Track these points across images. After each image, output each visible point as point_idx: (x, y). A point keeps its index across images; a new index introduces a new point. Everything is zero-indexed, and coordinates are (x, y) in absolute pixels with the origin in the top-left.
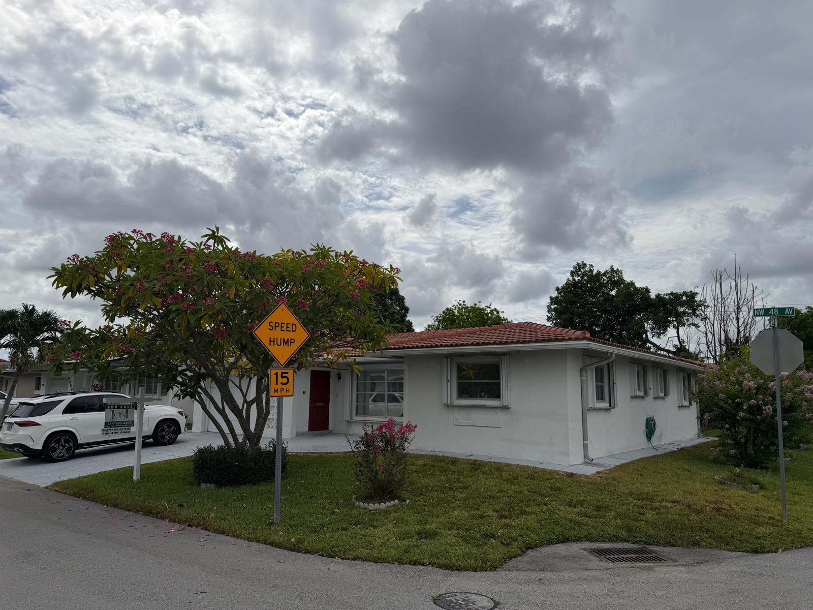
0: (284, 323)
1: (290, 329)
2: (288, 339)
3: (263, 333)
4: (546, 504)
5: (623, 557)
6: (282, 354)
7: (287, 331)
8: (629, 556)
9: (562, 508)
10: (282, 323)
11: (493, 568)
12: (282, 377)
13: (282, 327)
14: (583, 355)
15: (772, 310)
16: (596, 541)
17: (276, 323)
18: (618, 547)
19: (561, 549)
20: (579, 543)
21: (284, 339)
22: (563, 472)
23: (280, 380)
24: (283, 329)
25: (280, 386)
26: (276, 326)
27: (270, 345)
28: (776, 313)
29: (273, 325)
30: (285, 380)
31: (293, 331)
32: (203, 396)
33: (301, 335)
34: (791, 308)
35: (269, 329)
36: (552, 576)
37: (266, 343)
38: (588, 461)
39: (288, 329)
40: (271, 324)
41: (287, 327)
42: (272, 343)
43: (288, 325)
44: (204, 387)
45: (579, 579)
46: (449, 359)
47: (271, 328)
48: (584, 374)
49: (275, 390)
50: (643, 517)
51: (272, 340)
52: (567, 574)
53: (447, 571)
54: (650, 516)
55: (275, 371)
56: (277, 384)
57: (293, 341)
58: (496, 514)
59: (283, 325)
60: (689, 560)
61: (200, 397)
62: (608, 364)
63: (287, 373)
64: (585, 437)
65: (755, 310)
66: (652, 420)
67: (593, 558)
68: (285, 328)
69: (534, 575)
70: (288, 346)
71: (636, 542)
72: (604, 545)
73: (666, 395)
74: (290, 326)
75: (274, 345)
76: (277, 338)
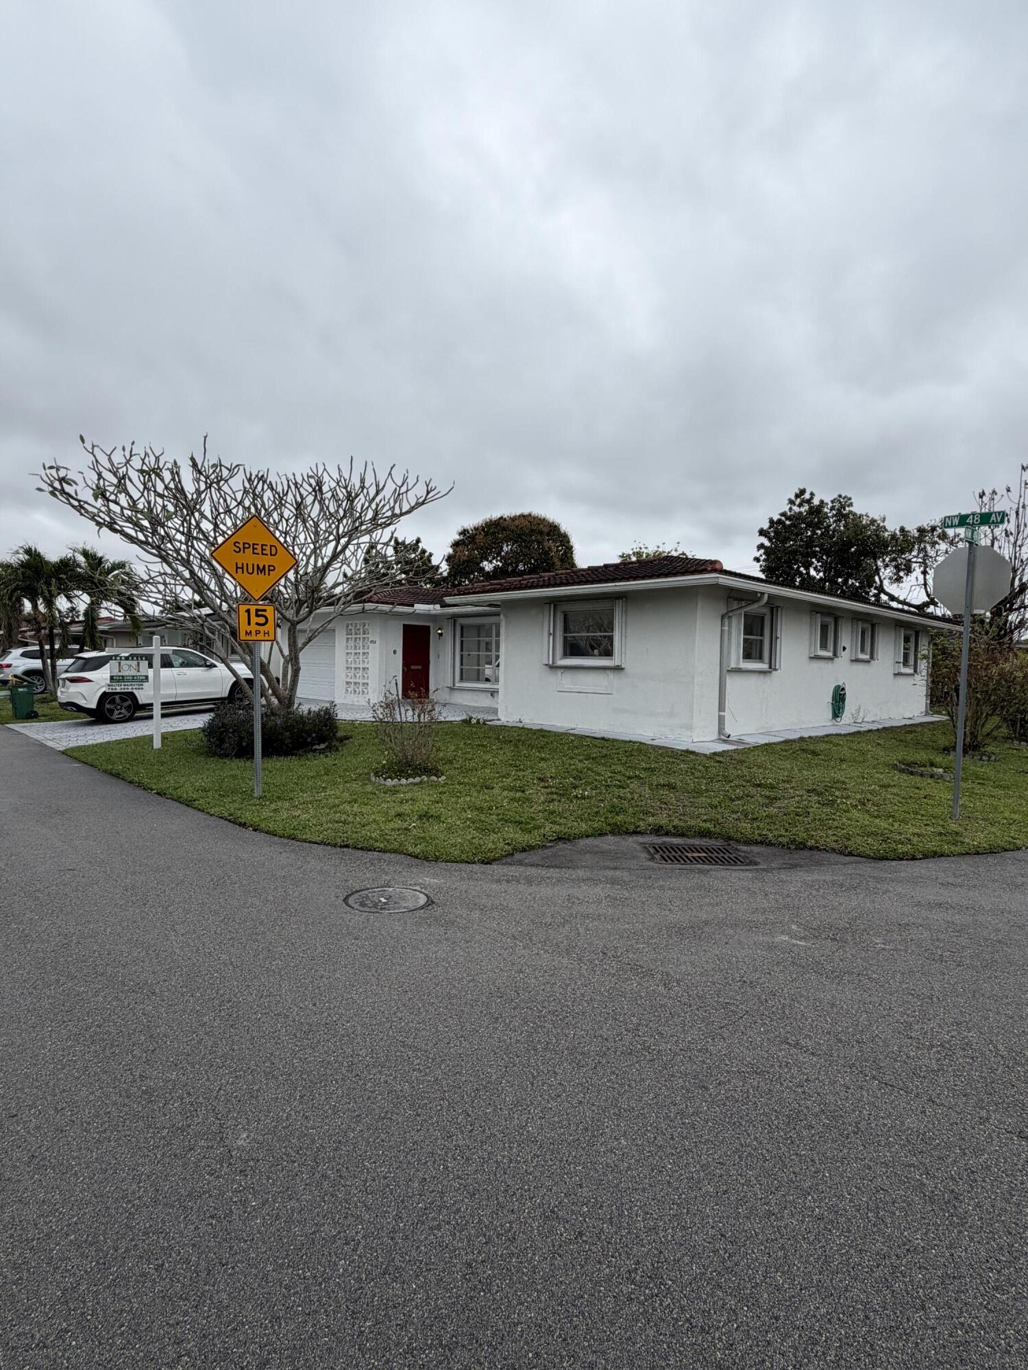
0: (266, 545)
1: (267, 552)
2: (264, 566)
3: (225, 556)
7: (263, 554)
10: (254, 544)
12: (257, 615)
13: (254, 549)
14: (729, 597)
15: (971, 517)
17: (244, 544)
18: (691, 843)
21: (257, 565)
23: (254, 619)
24: (255, 551)
25: (253, 628)
26: (244, 548)
27: (237, 572)
28: (977, 521)
29: (241, 546)
30: (262, 620)
31: (271, 555)
33: (285, 561)
34: (999, 513)
35: (235, 551)
37: (232, 570)
38: (724, 737)
39: (264, 552)
40: (237, 544)
41: (263, 550)
42: (240, 570)
43: (264, 547)
46: (552, 605)
47: (238, 550)
48: (726, 623)
49: (246, 632)
51: (240, 565)
55: (246, 607)
56: (249, 624)
57: (271, 568)
59: (255, 546)
62: (773, 610)
63: (265, 611)
64: (721, 707)
65: (947, 519)
66: (843, 690)
67: (643, 855)
68: (259, 551)
70: (266, 575)
73: (872, 657)
74: (268, 548)
75: (243, 573)
76: (247, 564)
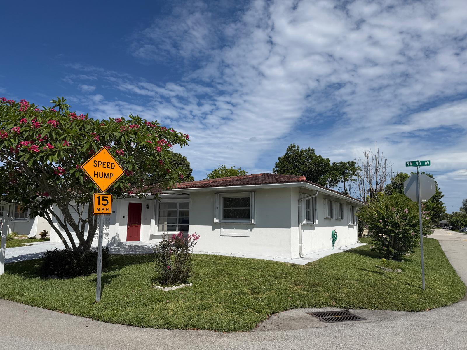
0: (105, 162)
1: (110, 166)
2: (108, 173)
3: (89, 168)
4: (280, 283)
5: (333, 318)
6: (103, 184)
7: (107, 167)
8: (337, 317)
9: (291, 286)
10: (103, 162)
11: (251, 329)
12: (103, 200)
13: (103, 165)
14: (299, 192)
15: (417, 162)
16: (315, 307)
17: (99, 162)
18: (328, 311)
19: (293, 313)
20: (303, 308)
21: (105, 173)
22: (288, 263)
23: (102, 202)
24: (104, 166)
25: (101, 206)
26: (99, 164)
27: (94, 177)
28: (420, 164)
29: (97, 163)
30: (105, 202)
31: (112, 168)
32: (51, 215)
33: (118, 172)
34: (428, 161)
35: (94, 165)
36: (292, 334)
37: (92, 175)
38: (302, 256)
39: (108, 167)
40: (95, 162)
42: (96, 176)
43: (108, 164)
44: (52, 210)
45: (310, 335)
46: (218, 195)
47: (95, 165)
48: (300, 204)
49: (97, 209)
50: (342, 291)
51: (96, 173)
52: (301, 332)
53: (219, 333)
54: (346, 290)
55: (98, 196)
56: (99, 204)
57: (111, 175)
58: (250, 292)
59: (104, 163)
60: (374, 318)
61: (48, 216)
62: (313, 198)
63: (107, 197)
64: (300, 242)
65: (407, 163)
66: (335, 232)
67: (314, 319)
68: (106, 166)
69: (279, 333)
70: (108, 178)
71: (340, 307)
72: (320, 309)
73: (342, 218)
74: (110, 165)
75: (97, 177)
76: (100, 172)
